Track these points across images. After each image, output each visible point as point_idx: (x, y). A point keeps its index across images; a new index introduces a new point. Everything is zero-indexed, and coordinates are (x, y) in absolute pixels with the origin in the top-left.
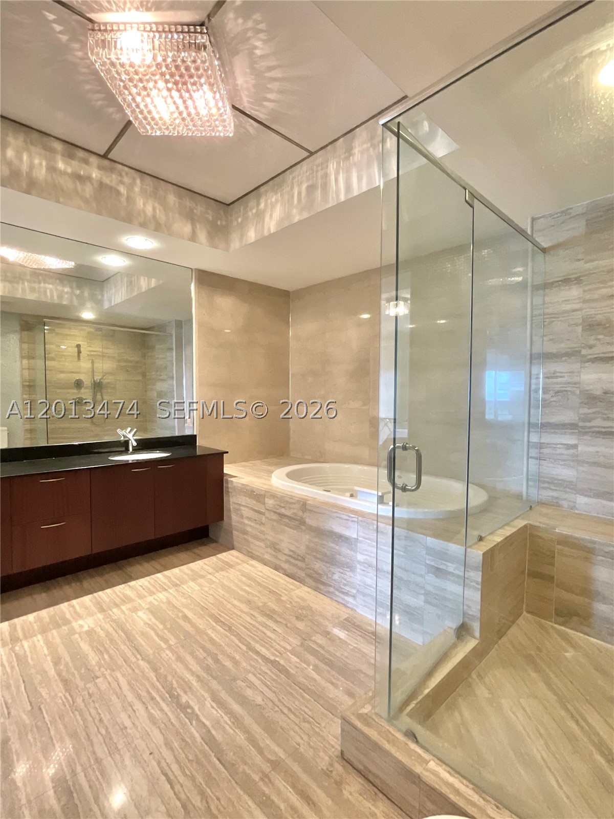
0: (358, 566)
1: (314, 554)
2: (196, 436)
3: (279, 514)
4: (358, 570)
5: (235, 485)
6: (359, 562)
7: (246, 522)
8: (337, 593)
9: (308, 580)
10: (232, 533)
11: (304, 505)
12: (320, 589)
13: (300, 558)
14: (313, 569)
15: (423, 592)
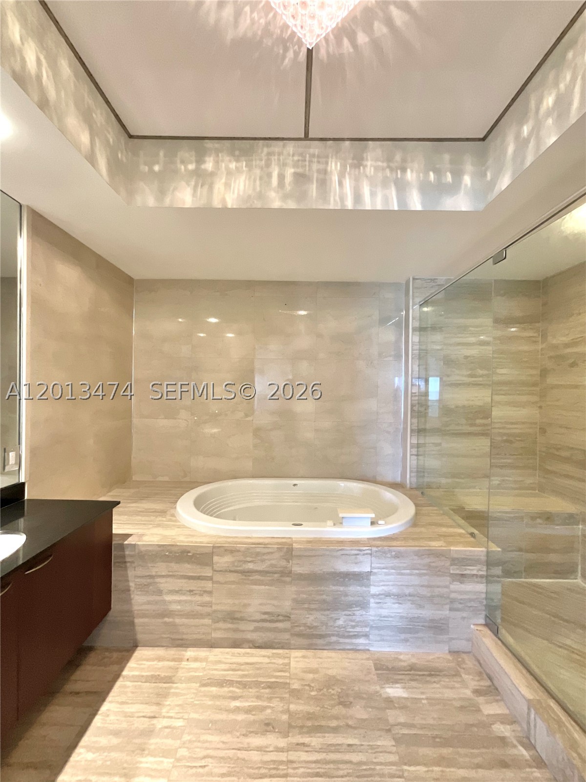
0: (372, 600)
1: (306, 606)
2: (23, 484)
3: (243, 572)
4: (371, 605)
5: (143, 549)
6: (373, 596)
7: (168, 598)
8: (342, 640)
9: (295, 641)
10: (132, 624)
11: (288, 550)
12: (316, 644)
13: (281, 618)
14: (305, 625)
15: (448, 601)
